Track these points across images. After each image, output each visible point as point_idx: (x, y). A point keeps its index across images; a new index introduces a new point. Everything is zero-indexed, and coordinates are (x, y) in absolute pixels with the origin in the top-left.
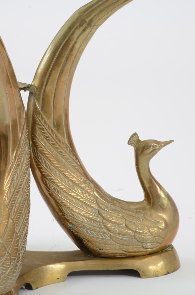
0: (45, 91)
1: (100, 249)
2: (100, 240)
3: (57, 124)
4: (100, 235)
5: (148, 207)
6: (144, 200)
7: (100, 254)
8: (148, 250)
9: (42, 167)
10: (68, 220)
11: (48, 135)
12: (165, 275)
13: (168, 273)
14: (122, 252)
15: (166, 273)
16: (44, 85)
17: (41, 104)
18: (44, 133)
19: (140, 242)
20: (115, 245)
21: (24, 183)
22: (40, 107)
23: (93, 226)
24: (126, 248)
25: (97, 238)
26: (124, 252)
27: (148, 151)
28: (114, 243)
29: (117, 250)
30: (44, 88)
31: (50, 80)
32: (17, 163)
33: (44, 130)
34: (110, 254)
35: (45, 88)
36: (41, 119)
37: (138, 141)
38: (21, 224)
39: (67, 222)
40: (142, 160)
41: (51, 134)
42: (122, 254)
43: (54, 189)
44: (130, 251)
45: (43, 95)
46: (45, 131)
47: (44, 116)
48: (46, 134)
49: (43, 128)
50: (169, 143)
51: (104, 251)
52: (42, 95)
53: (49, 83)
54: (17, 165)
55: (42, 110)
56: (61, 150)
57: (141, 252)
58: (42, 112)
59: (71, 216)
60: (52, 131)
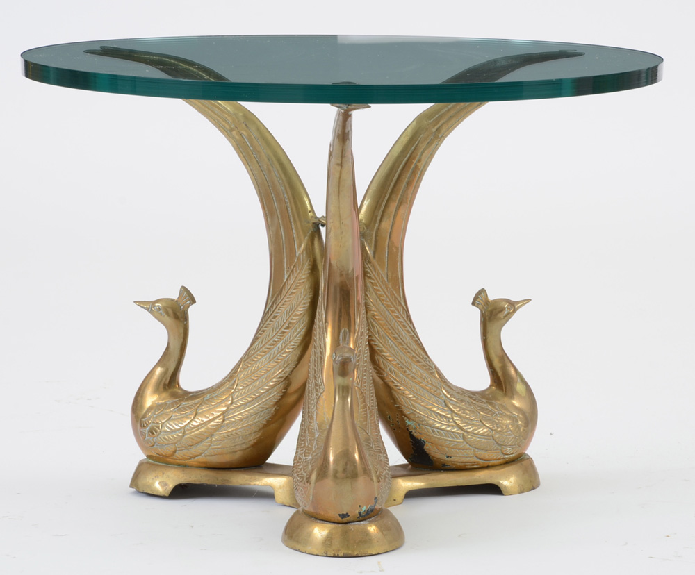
0: (378, 229)
1: (448, 457)
2: (449, 442)
3: (392, 276)
4: (450, 435)
7: (444, 465)
8: (507, 456)
9: (374, 338)
10: (406, 416)
11: (382, 293)
14: (475, 459)
15: (532, 488)
16: (378, 221)
17: (373, 248)
18: (377, 290)
19: (499, 444)
20: (469, 449)
22: (372, 252)
24: (481, 453)
25: (446, 440)
26: (478, 460)
27: (501, 315)
28: (468, 446)
29: (471, 457)
30: (377, 225)
33: (377, 286)
34: (459, 464)
35: (379, 225)
36: (373, 270)
39: (405, 418)
41: (386, 291)
42: (475, 463)
43: (390, 369)
44: (487, 457)
45: (376, 236)
46: (379, 288)
47: (377, 266)
50: (525, 304)
51: (453, 459)
52: (374, 235)
55: (374, 257)
57: (499, 459)
58: (374, 259)
59: (412, 410)
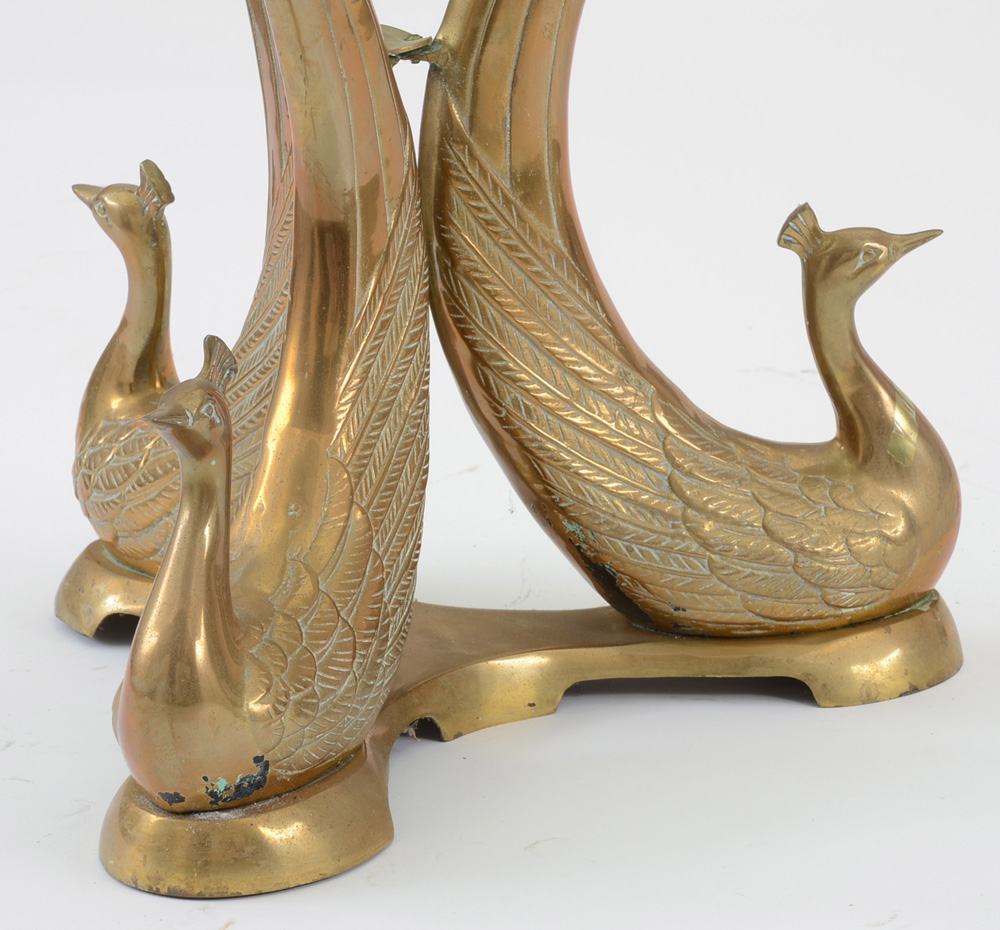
0: (479, 62)
1: (677, 609)
2: (675, 577)
3: (525, 176)
4: (676, 559)
5: (847, 464)
6: (836, 439)
7: (676, 625)
8: (844, 611)
9: (473, 326)
10: (563, 510)
11: (492, 215)
12: (901, 696)
13: (914, 690)
14: (750, 617)
15: (906, 688)
16: (479, 42)
17: (468, 107)
18: (479, 209)
19: (815, 585)
20: (727, 593)
21: (406, 384)
22: (466, 118)
23: (651, 531)
24: (766, 604)
25: (663, 571)
26: (761, 620)
28: (725, 587)
29: (736, 612)
30: (476, 51)
31: (498, 25)
32: (381, 319)
33: (478, 199)
34: (709, 625)
35: (482, 51)
36: (466, 162)
37: (816, 232)
38: (393, 527)
39: (561, 516)
40: (827, 299)
41: (505, 213)
42: (751, 625)
43: (515, 402)
44: (782, 614)
45: (476, 79)
46: (484, 204)
47: (479, 152)
48: (486, 211)
49: (474, 193)
50: (924, 241)
51: (689, 614)
52: (470, 76)
53: (495, 36)
54: (379, 324)
55: (472, 129)
56: (540, 268)
57: (820, 617)
58: (470, 135)
59: (572, 497)
60: (507, 201)
